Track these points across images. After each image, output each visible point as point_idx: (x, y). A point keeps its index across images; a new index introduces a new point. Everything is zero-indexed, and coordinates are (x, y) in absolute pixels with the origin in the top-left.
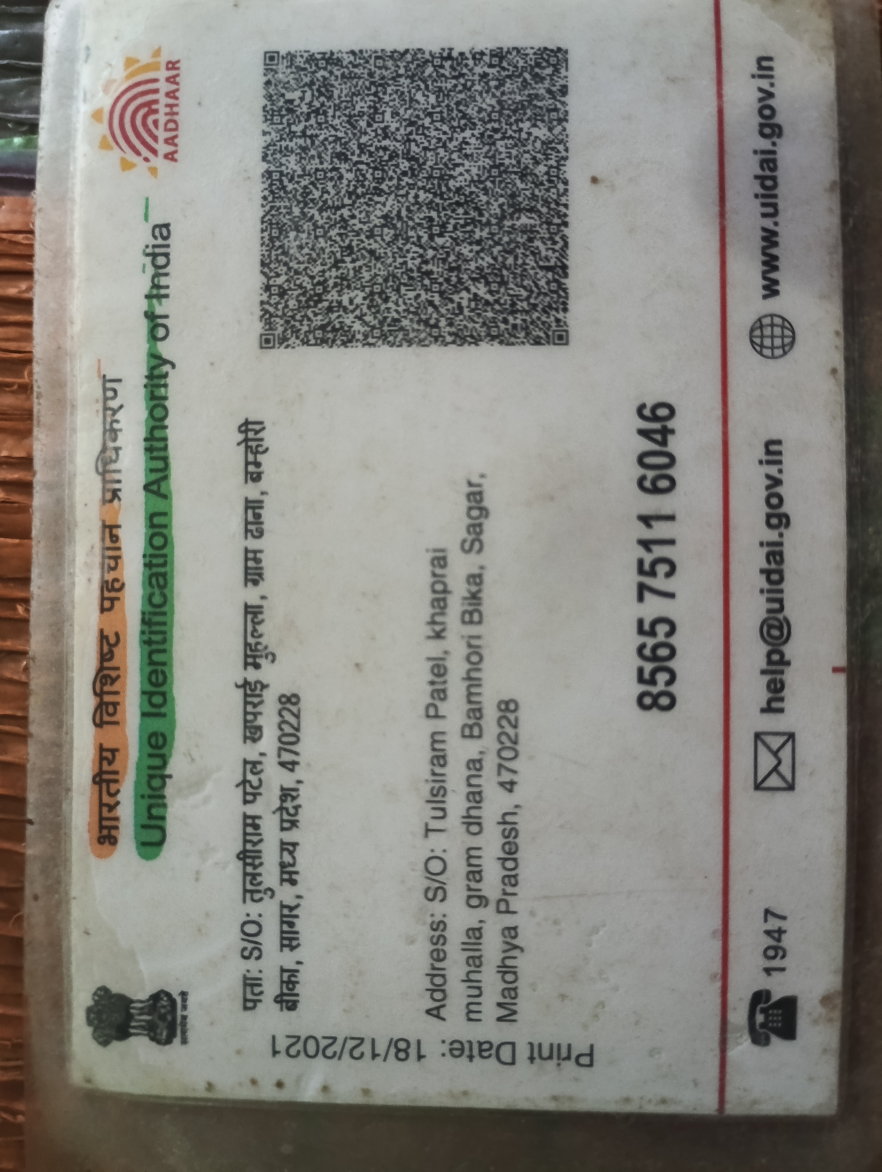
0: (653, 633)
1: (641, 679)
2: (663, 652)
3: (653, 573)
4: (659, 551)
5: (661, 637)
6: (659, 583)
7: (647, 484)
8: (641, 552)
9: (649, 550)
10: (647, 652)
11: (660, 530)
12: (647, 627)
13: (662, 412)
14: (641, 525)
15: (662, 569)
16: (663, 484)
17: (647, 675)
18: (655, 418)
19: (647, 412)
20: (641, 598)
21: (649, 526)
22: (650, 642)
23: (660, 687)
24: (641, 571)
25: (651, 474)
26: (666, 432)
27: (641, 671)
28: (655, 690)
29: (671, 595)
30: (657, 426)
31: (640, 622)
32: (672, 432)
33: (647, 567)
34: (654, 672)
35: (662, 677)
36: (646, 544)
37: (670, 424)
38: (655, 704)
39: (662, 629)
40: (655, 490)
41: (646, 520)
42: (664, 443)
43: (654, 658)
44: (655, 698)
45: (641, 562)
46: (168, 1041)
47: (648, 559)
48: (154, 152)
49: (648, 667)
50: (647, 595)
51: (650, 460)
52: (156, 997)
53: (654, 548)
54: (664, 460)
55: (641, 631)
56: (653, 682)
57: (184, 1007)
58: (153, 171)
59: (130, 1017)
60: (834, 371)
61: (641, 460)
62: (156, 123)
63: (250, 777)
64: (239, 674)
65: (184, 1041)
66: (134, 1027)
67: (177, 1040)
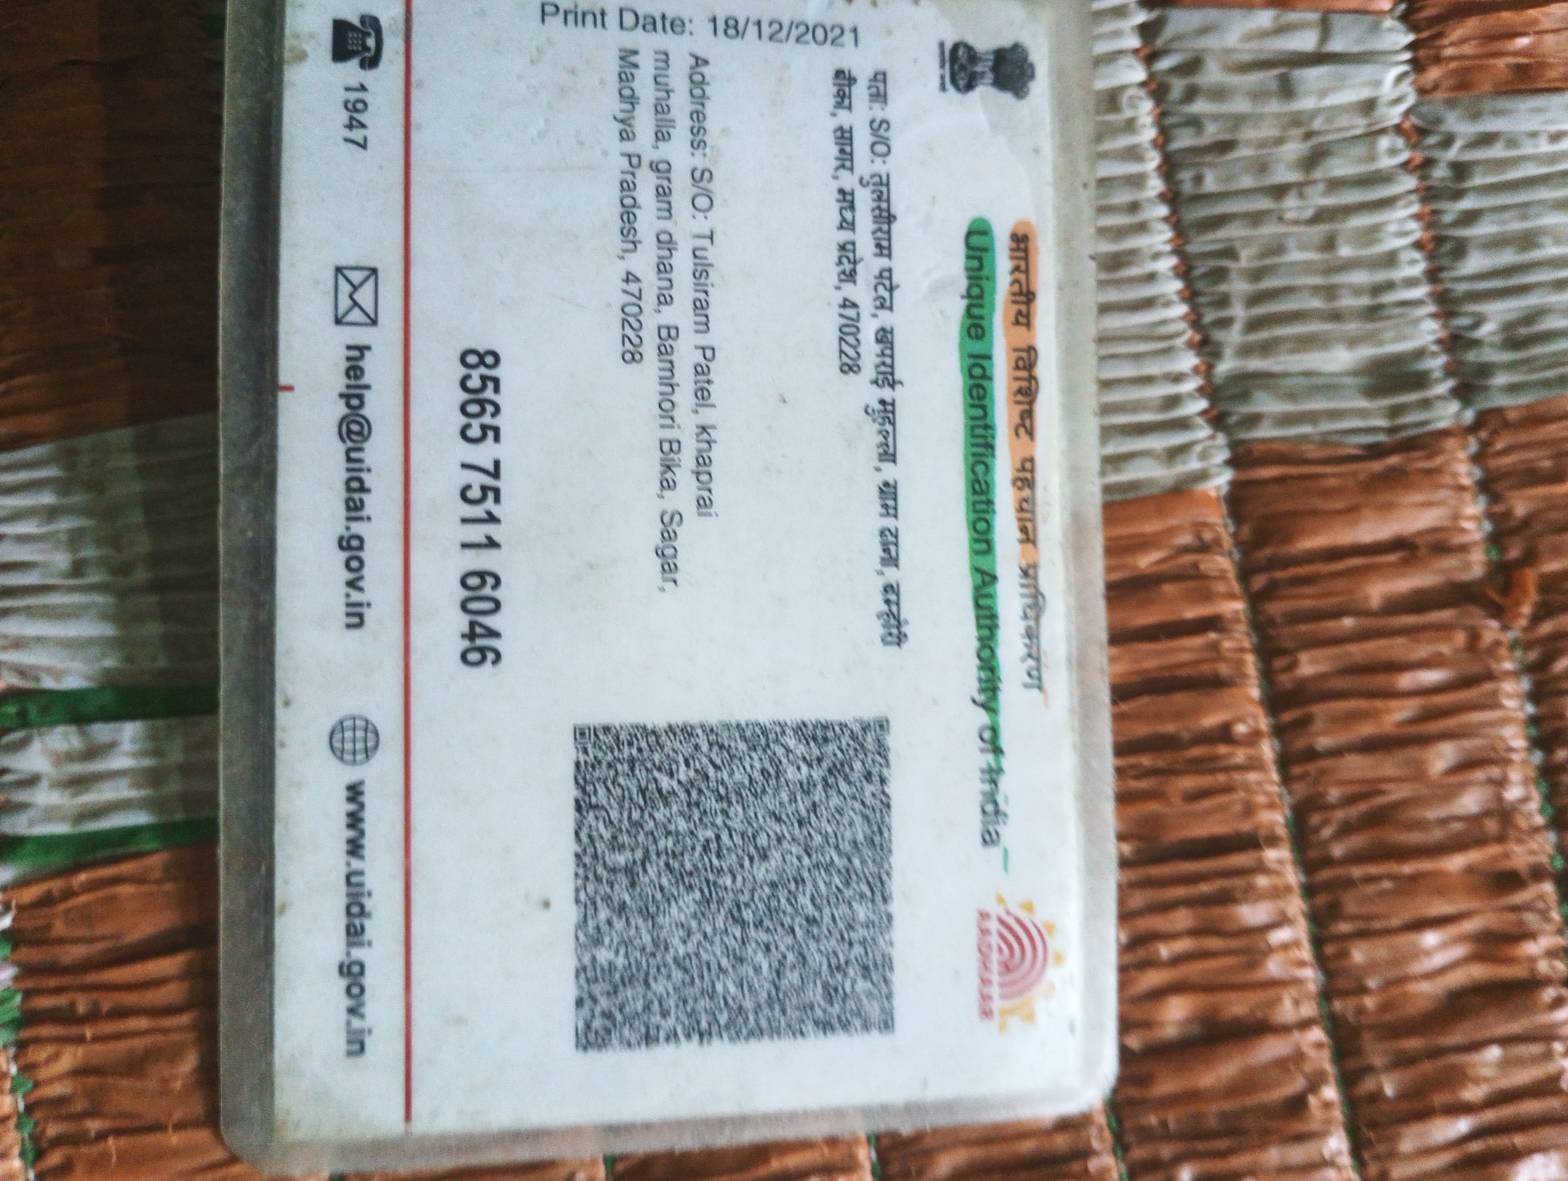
0: (484, 428)
1: (496, 381)
2: (473, 408)
3: (484, 489)
4: (478, 511)
5: (476, 423)
6: (478, 479)
7: (490, 581)
8: (496, 510)
9: (489, 513)
10: (490, 409)
11: (477, 533)
12: (491, 434)
13: (474, 656)
14: (496, 538)
15: (474, 493)
16: (473, 581)
17: (490, 385)
18: (482, 650)
19: (491, 656)
20: (497, 464)
21: (489, 538)
22: (487, 419)
23: (476, 374)
24: (497, 492)
25: (487, 591)
26: (471, 636)
27: (497, 390)
28: (483, 370)
29: (465, 466)
30: (480, 642)
31: (497, 439)
32: (464, 636)
33: (491, 495)
34: (484, 387)
35: (474, 383)
36: (492, 519)
37: (466, 643)
38: (481, 356)
39: (475, 432)
40: (482, 575)
41: (492, 543)
42: (472, 624)
43: (482, 403)
44: (482, 362)
45: (497, 500)
46: (956, 47)
47: (489, 504)
48: (1002, 922)
49: (489, 394)
50: (491, 467)
51: (489, 606)
52: (969, 87)
53: (484, 516)
54: (473, 606)
55: (496, 430)
56: (484, 379)
57: (942, 77)
58: (1001, 900)
59: (995, 69)
60: (287, 703)
61: (498, 605)
62: (1000, 950)
63: (886, 295)
64: (899, 395)
65: (942, 45)
66: (989, 60)
67: (948, 46)
